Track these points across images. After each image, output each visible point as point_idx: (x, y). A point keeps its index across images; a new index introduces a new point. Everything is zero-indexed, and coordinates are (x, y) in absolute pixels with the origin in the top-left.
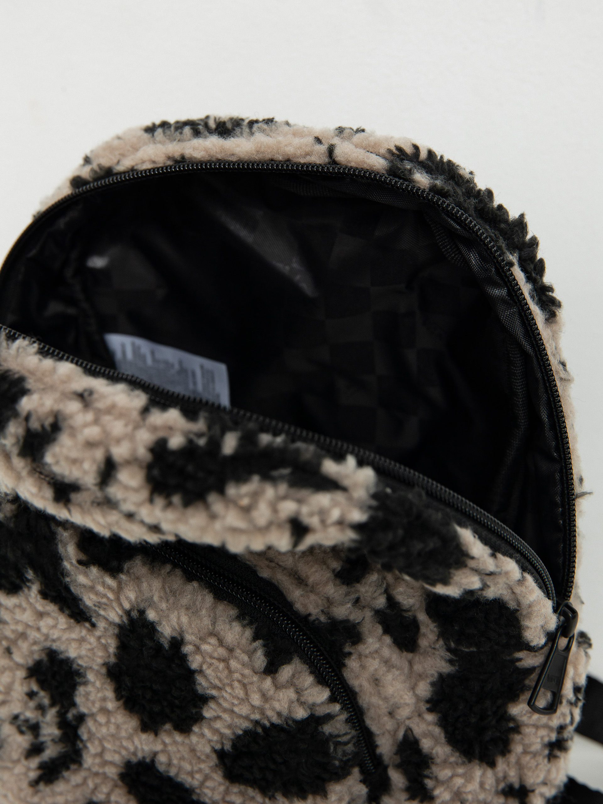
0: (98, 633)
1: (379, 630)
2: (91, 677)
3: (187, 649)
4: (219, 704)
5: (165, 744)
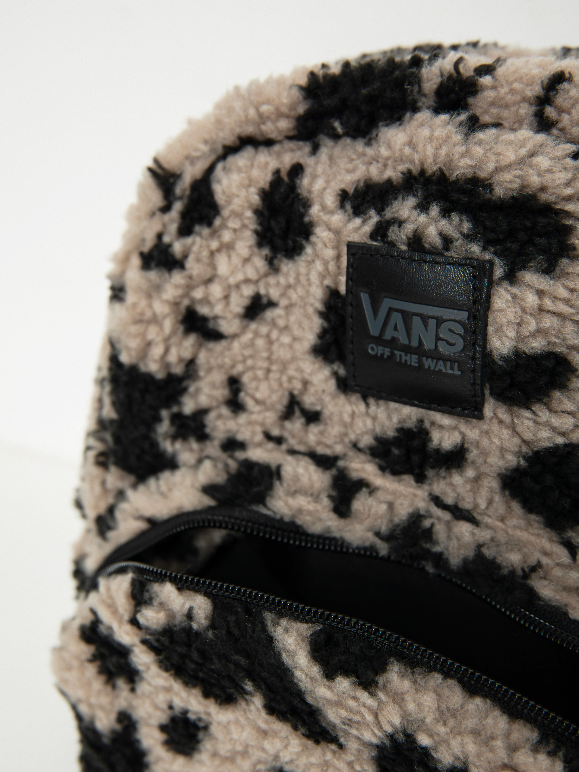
0: (348, 756)
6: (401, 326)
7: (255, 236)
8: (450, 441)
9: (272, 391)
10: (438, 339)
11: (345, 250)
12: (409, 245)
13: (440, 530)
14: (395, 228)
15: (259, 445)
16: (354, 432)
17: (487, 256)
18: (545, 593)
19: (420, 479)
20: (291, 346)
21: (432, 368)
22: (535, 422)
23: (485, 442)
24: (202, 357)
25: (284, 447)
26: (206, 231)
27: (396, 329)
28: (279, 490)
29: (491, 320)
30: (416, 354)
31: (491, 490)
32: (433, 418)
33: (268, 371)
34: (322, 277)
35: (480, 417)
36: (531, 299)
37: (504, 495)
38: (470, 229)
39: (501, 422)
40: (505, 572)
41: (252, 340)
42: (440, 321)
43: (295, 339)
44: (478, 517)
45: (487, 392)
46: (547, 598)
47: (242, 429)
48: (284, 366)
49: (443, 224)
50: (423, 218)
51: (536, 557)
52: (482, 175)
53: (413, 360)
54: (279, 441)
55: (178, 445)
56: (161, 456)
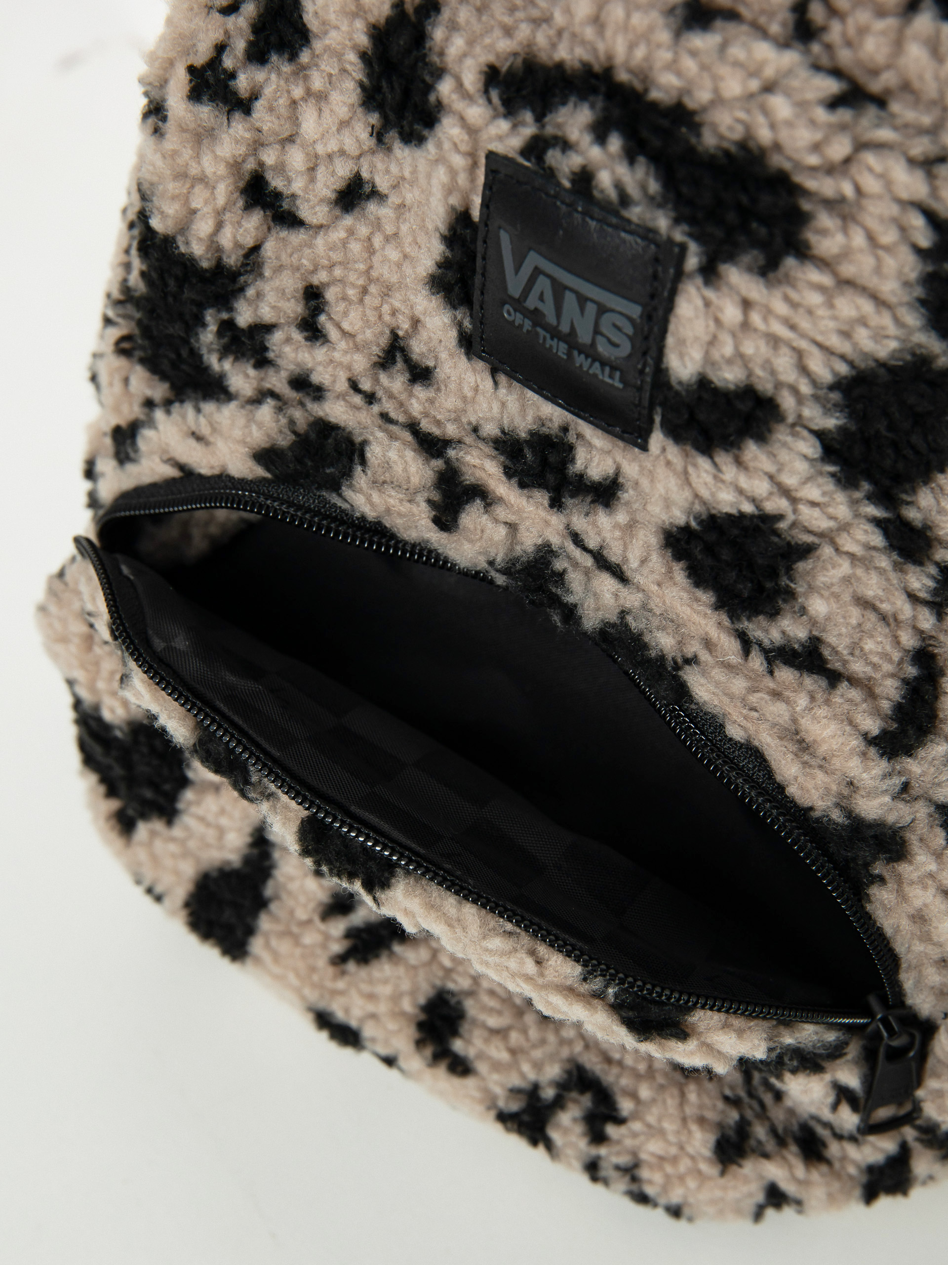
6: (549, 298)
7: (359, 90)
8: (599, 470)
9: (367, 323)
10: (597, 332)
11: (483, 161)
12: (573, 182)
13: (575, 579)
14: (558, 151)
15: (341, 396)
16: (475, 412)
17: (678, 236)
18: (700, 694)
19: (556, 504)
20: (399, 265)
21: (585, 369)
22: (715, 477)
23: (645, 483)
24: (269, 249)
25: (376, 409)
26: (287, 68)
27: (541, 298)
28: (360, 478)
29: (672, 327)
30: (566, 342)
31: (647, 547)
32: (580, 429)
33: (364, 291)
34: (449, 190)
35: (644, 448)
36: (731, 313)
37: (663, 556)
38: (658, 191)
39: (668, 463)
40: (653, 654)
41: (344, 243)
42: (602, 310)
43: (405, 257)
44: (628, 574)
45: (658, 419)
46: (701, 701)
47: (320, 369)
48: (387, 291)
49: (622, 171)
50: (595, 153)
51: (693, 649)
52: (690, 104)
53: (561, 349)
54: (371, 398)
55: (227, 365)
56: (203, 369)
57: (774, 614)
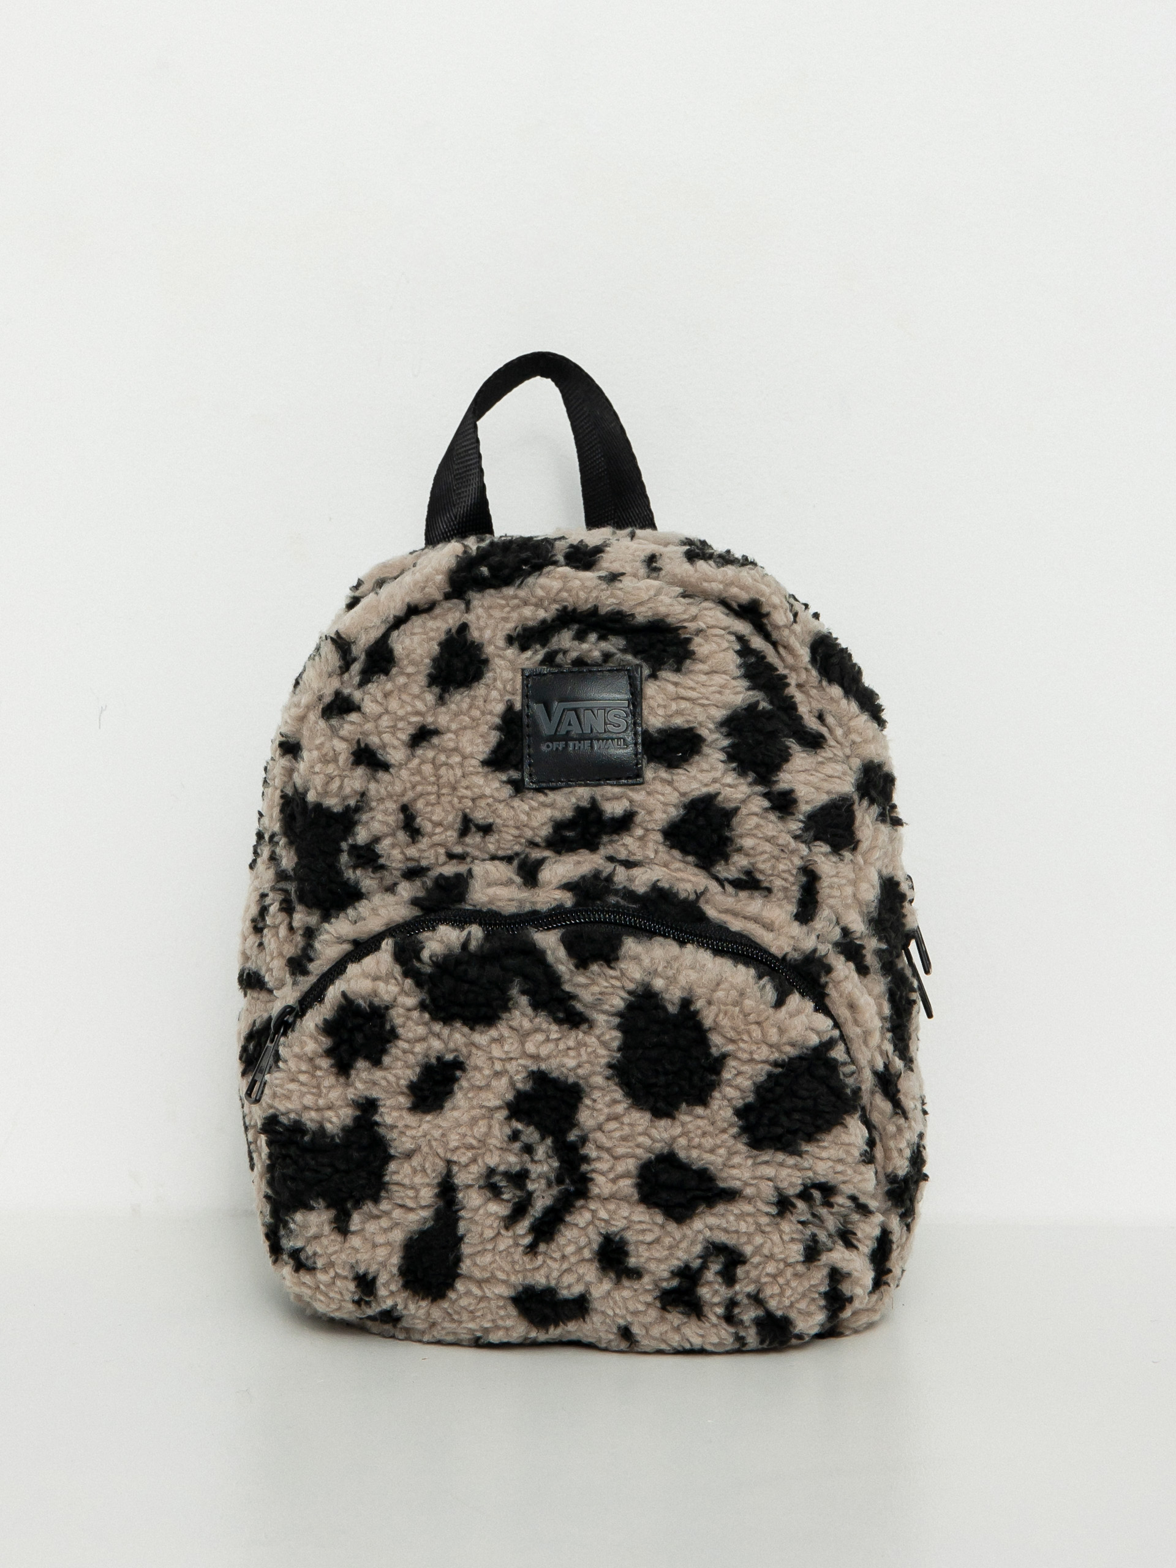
0: (598, 1032)
1: (842, 958)
2: (598, 1080)
3: (699, 1004)
4: (736, 1058)
5: (683, 1124)
6: (574, 721)
8: (620, 808)
9: (447, 813)
10: (606, 724)
11: (520, 675)
12: (575, 664)
13: (619, 876)
14: (560, 656)
15: (443, 864)
16: (531, 828)
17: (638, 662)
19: (594, 848)
20: (460, 765)
21: (603, 747)
23: (650, 802)
24: (373, 789)
25: (469, 859)
26: (383, 680)
27: (570, 724)
28: (476, 887)
29: (644, 706)
30: (587, 740)
31: (657, 843)
32: (603, 792)
33: (439, 796)
34: (502, 695)
35: (642, 782)
36: (670, 690)
37: (666, 846)
38: (625, 645)
39: (660, 781)
41: (419, 766)
42: (606, 711)
43: (464, 757)
45: (647, 761)
48: (454, 787)
49: (603, 645)
50: (583, 645)
53: (585, 746)
54: (463, 856)
55: (358, 872)
56: (346, 884)
57: (726, 858)
